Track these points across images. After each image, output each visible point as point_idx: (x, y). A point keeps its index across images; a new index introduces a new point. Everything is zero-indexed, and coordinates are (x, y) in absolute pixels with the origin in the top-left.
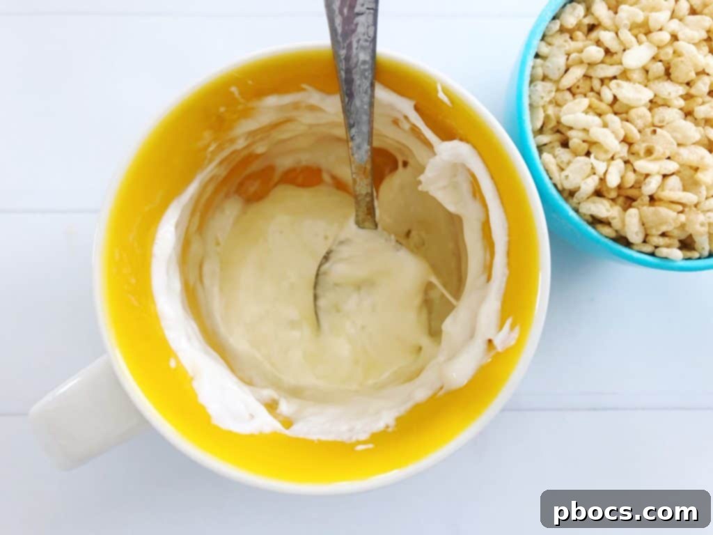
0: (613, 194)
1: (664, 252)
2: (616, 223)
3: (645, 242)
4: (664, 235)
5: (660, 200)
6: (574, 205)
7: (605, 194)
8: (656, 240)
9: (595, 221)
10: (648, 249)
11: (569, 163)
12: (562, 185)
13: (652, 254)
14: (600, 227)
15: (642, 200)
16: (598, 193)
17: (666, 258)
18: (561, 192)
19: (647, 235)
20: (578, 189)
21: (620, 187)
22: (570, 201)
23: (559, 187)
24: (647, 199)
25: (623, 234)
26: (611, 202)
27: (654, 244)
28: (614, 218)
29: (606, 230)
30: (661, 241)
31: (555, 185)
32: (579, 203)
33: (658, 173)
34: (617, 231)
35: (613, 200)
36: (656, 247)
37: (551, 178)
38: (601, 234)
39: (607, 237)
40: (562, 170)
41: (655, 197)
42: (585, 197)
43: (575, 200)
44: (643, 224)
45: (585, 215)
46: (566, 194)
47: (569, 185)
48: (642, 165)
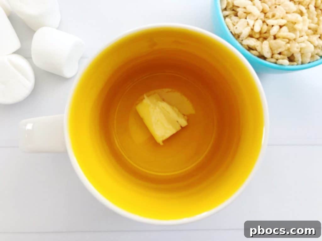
0: (258, 36)
1: (280, 61)
2: (259, 49)
3: (272, 57)
4: (280, 54)
5: (279, 37)
6: (240, 41)
7: (254, 36)
8: (277, 56)
9: (250, 49)
10: (274, 60)
11: (237, 23)
12: (234, 32)
13: (276, 63)
14: (252, 51)
15: (270, 38)
16: (251, 36)
17: (282, 65)
18: (234, 35)
19: (273, 54)
20: (241, 33)
21: (260, 33)
22: (238, 39)
23: (233, 33)
24: (272, 37)
25: (262, 53)
26: (256, 40)
27: (276, 58)
28: (257, 46)
29: (254, 52)
30: (279, 56)
31: (231, 32)
32: (242, 40)
33: (277, 25)
34: (259, 53)
35: (258, 39)
36: (277, 60)
37: (229, 29)
38: (252, 54)
39: (254, 55)
40: (234, 25)
41: (277, 36)
42: (245, 37)
43: (240, 39)
44: (271, 49)
45: (245, 45)
46: (236, 36)
47: (237, 32)
48: (270, 22)
